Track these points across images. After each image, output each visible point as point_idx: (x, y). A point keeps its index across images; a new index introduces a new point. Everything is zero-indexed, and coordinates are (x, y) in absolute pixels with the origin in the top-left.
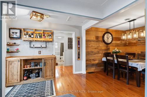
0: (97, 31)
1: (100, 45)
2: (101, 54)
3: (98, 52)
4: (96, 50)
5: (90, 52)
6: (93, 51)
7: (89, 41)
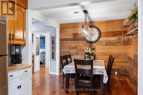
0: (75, 27)
1: (80, 45)
2: (80, 55)
3: (77, 53)
4: (74, 50)
5: (66, 53)
6: (70, 51)
7: (64, 40)
